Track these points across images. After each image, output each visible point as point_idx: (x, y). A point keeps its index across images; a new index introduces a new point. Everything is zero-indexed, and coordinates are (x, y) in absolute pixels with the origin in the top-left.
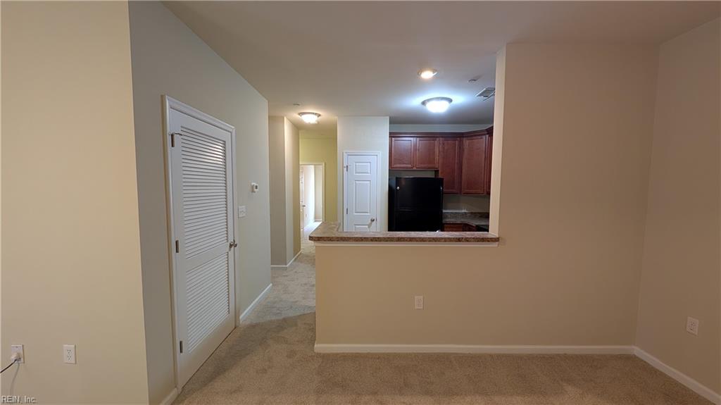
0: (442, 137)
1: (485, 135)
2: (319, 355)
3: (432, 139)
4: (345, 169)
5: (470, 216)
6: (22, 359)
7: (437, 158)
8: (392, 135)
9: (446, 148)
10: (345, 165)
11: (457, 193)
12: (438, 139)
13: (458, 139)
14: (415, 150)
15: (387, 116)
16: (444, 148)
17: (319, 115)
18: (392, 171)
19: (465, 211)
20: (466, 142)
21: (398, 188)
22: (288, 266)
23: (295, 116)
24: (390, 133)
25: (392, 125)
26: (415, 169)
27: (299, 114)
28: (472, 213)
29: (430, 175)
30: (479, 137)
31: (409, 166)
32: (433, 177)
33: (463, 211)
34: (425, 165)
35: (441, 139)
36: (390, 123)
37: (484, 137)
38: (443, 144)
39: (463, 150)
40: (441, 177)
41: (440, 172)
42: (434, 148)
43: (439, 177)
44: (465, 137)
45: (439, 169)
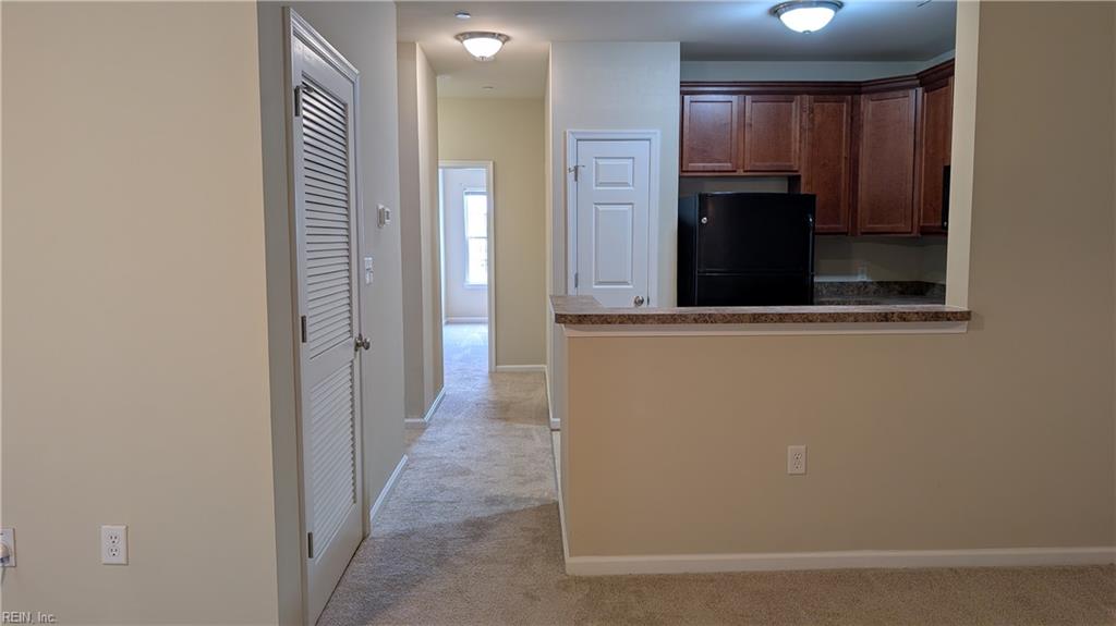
0: (808, 93)
1: (917, 86)
2: (579, 580)
3: (782, 97)
4: (571, 176)
5: (875, 291)
6: (12, 558)
7: (795, 146)
8: (688, 88)
9: (818, 119)
10: (571, 165)
11: (846, 234)
12: (798, 97)
13: (848, 97)
14: (743, 125)
15: (674, 40)
16: (812, 121)
17: (507, 39)
18: (686, 178)
20: (868, 106)
21: (704, 220)
22: (426, 419)
23: (444, 40)
24: (683, 84)
25: (684, 64)
26: (740, 172)
27: (457, 37)
28: (879, 283)
29: (777, 187)
30: (901, 93)
31: (728, 166)
32: (786, 191)
33: (860, 279)
34: (768, 164)
35: (806, 97)
36: (681, 60)
37: (912, 93)
38: (812, 111)
39: (860, 127)
40: (806, 192)
41: (803, 180)
42: (789, 121)
43: (802, 192)
44: (866, 93)
45: (802, 173)
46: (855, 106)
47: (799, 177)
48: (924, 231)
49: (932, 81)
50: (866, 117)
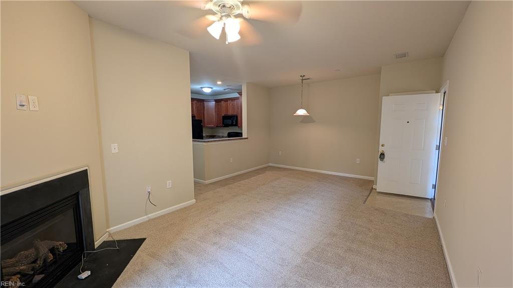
7: (194, 110)
35: (196, 101)
38: (197, 104)
40: (197, 119)
44: (206, 101)
46: (203, 103)
48: (217, 127)
49: (218, 101)
50: (205, 106)
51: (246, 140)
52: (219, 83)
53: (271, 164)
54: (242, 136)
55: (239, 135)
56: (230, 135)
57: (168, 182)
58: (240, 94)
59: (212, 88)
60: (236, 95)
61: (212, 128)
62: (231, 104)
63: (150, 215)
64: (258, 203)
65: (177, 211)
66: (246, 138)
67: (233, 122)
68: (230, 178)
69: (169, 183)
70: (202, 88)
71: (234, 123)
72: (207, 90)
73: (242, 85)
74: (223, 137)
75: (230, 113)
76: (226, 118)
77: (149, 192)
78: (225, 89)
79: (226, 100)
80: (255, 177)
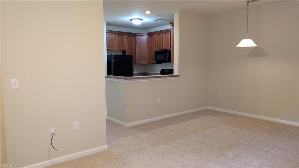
1: (147, 35)
3: (123, 35)
5: (138, 75)
7: (125, 45)
9: (129, 40)
12: (125, 35)
13: (134, 36)
14: (116, 40)
15: (105, 21)
16: (128, 40)
19: (136, 72)
20: (137, 38)
21: (114, 60)
24: (107, 31)
25: (107, 26)
26: (115, 50)
28: (139, 73)
29: (120, 53)
30: (143, 36)
31: (113, 49)
34: (119, 48)
35: (127, 35)
38: (128, 38)
39: (136, 42)
40: (128, 55)
41: (127, 52)
42: (124, 40)
43: (127, 55)
44: (137, 35)
45: (126, 51)
46: (135, 38)
47: (126, 52)
48: (149, 63)
49: (150, 35)
50: (137, 40)
51: (178, 78)
52: (148, 12)
53: (209, 107)
54: (173, 74)
55: (171, 72)
56: (163, 72)
57: (75, 123)
58: (172, 24)
59: (142, 20)
60: (169, 27)
61: (144, 65)
62: (164, 38)
63: (53, 160)
64: (182, 156)
65: (85, 157)
66: (176, 76)
67: (165, 58)
68: (155, 121)
69: (76, 125)
70: (131, 20)
71: (167, 59)
72: (137, 23)
73: (173, 15)
74: (156, 74)
75: (163, 47)
76: (159, 53)
77: (53, 134)
78: (156, 20)
79: (159, 33)
80: (186, 122)
